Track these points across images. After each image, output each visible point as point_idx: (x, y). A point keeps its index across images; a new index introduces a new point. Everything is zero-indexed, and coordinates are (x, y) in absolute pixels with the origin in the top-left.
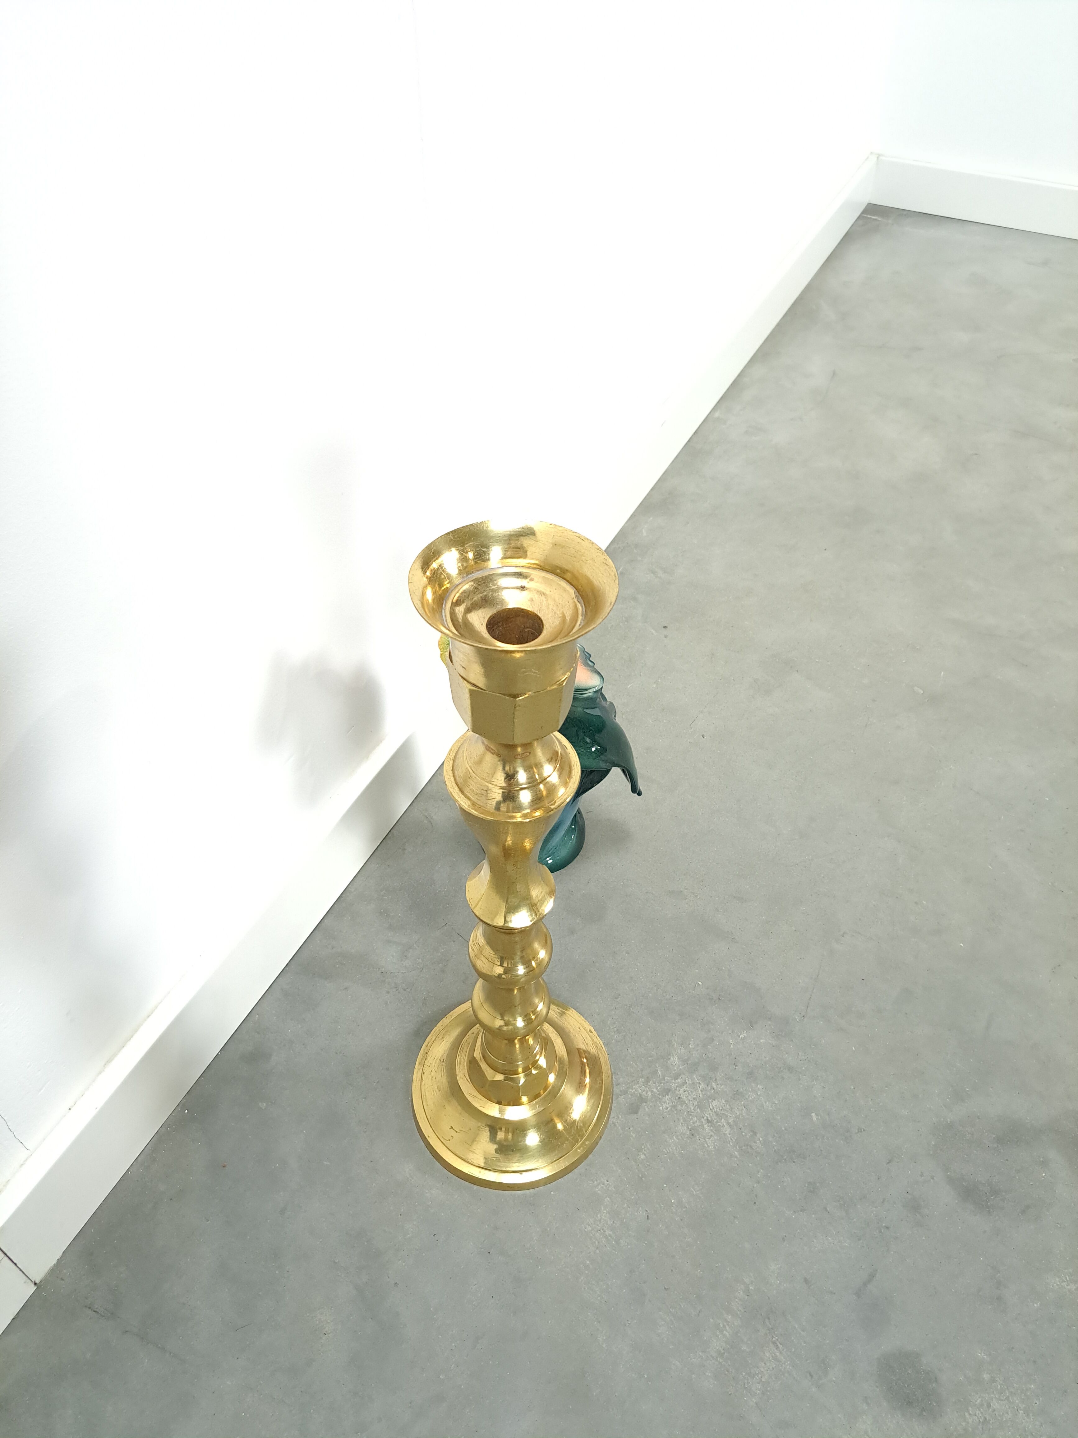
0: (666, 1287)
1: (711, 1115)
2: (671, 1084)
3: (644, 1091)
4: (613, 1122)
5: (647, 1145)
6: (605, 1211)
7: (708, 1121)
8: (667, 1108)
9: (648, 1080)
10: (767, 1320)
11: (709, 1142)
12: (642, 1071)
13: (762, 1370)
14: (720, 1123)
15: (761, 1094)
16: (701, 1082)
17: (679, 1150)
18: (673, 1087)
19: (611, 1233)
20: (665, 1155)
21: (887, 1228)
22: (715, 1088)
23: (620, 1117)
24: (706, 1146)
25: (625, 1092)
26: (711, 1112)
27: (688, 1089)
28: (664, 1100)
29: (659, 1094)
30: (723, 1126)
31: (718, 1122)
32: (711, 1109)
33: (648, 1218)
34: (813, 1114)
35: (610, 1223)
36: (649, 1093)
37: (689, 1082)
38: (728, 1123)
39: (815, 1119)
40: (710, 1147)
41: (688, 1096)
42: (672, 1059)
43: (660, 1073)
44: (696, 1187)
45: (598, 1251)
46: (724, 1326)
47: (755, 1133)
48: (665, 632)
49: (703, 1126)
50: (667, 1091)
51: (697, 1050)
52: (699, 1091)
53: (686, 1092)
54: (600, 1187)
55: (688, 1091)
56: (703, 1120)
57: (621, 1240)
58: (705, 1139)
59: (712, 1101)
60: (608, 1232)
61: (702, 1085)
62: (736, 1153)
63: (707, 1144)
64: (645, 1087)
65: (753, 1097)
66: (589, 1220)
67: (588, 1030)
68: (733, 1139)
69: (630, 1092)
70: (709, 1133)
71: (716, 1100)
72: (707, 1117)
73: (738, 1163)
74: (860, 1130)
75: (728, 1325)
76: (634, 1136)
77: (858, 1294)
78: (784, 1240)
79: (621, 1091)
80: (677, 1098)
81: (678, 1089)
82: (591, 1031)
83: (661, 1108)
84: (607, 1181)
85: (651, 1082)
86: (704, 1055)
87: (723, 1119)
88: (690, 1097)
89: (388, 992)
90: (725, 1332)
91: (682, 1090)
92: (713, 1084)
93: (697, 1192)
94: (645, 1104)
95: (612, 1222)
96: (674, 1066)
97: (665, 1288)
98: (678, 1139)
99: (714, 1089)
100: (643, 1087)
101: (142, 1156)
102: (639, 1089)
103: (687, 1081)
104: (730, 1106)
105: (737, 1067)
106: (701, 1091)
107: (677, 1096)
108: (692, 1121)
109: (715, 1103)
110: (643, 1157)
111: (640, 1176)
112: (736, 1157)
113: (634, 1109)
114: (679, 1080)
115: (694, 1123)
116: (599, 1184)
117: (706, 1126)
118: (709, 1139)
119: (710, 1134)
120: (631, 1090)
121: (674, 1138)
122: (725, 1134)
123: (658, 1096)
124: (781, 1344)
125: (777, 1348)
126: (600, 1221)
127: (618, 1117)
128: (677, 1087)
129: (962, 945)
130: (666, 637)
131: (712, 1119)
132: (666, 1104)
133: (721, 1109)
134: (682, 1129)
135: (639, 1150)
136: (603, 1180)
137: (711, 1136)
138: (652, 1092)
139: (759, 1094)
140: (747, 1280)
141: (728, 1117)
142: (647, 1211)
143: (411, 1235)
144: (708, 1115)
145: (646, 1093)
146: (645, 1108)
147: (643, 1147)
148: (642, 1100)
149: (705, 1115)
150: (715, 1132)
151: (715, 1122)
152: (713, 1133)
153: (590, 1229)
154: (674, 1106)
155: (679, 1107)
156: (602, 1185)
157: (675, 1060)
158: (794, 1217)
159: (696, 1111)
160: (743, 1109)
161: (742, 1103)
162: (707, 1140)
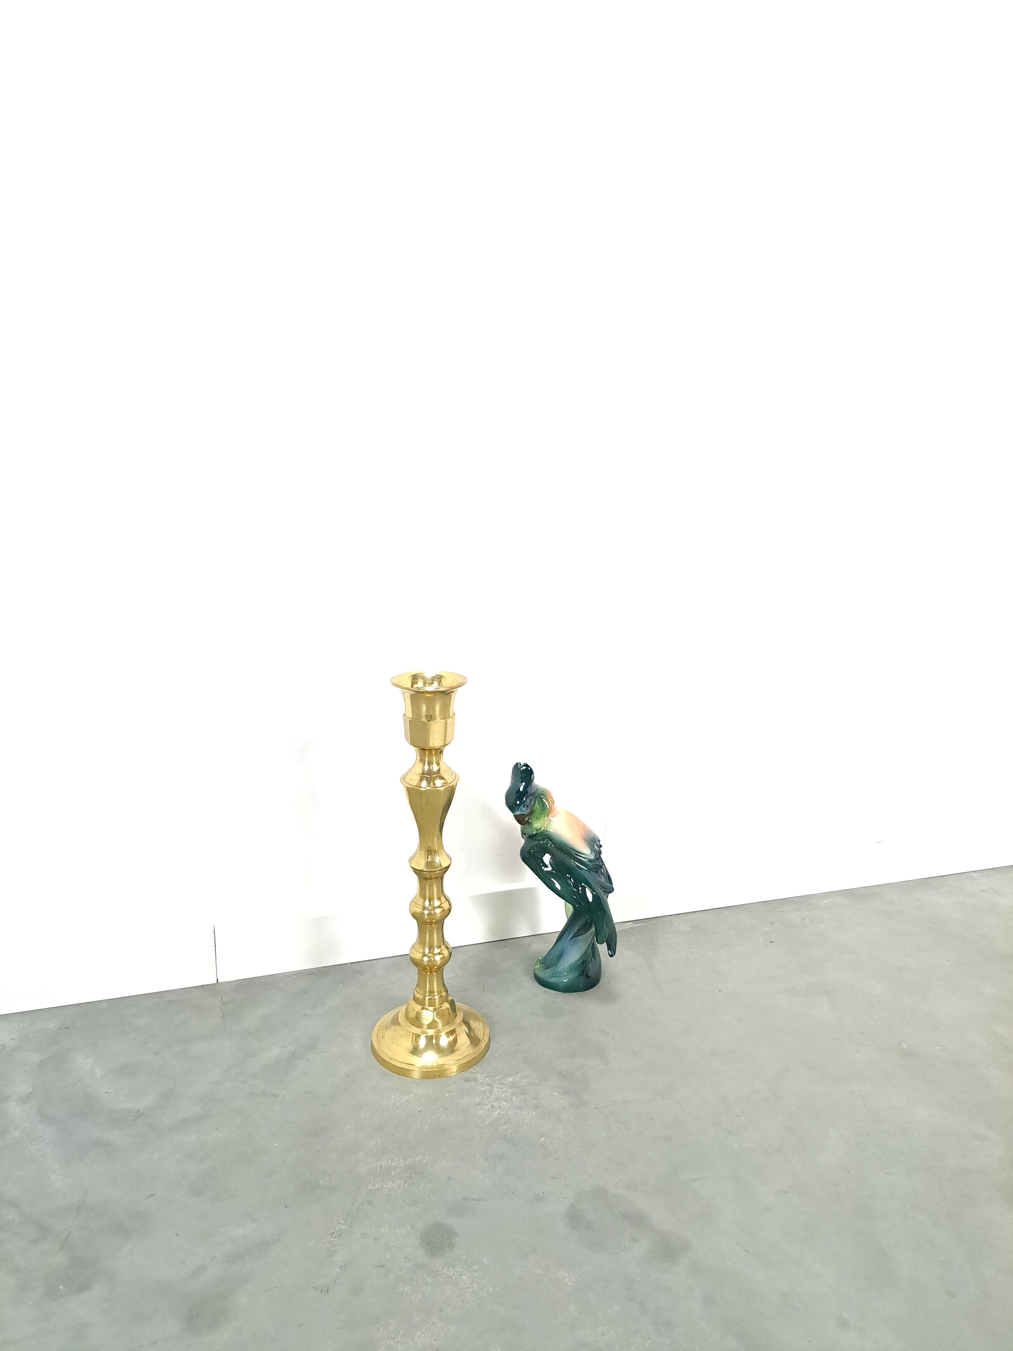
0: (393, 1134)
2: (496, 1085)
3: (481, 1078)
5: (454, 1093)
7: (492, 1105)
8: (481, 1090)
10: (414, 1174)
12: (490, 1073)
13: (389, 1184)
14: (496, 1110)
15: (530, 1115)
16: (509, 1093)
17: (465, 1104)
18: (494, 1086)
20: (457, 1101)
21: (514, 1194)
24: (478, 1111)
26: (498, 1104)
27: (500, 1091)
28: (484, 1087)
29: (485, 1084)
30: (496, 1112)
33: (419, 1112)
34: (543, 1138)
35: (403, 1102)
36: (481, 1081)
37: (505, 1089)
38: (499, 1112)
39: (542, 1140)
40: (479, 1113)
43: (497, 1078)
44: (453, 1119)
45: (386, 1105)
46: (396, 1161)
47: (506, 1124)
49: (487, 1105)
50: (490, 1085)
51: (525, 1083)
53: (498, 1091)
56: (490, 1104)
57: (399, 1109)
60: (398, 1104)
62: (487, 1123)
63: (480, 1111)
64: (483, 1078)
65: (525, 1114)
66: (397, 1095)
68: (493, 1118)
71: (507, 1103)
73: (483, 1126)
74: (556, 1159)
75: (398, 1162)
76: (454, 1087)
77: (464, 1199)
78: (462, 1160)
79: (471, 1071)
83: (479, 1088)
85: (488, 1078)
86: (526, 1087)
87: (499, 1110)
88: (496, 1094)
90: (393, 1163)
91: (497, 1089)
92: (514, 1097)
93: (451, 1120)
94: (474, 1082)
96: (507, 1080)
98: (470, 1101)
99: (512, 1099)
101: (287, 973)
102: (479, 1076)
104: (510, 1108)
105: (534, 1100)
106: (505, 1096)
107: (492, 1089)
108: (485, 1100)
109: (505, 1103)
110: (447, 1095)
111: (437, 1099)
112: (485, 1124)
113: (467, 1080)
114: (501, 1086)
115: (485, 1102)
120: (475, 1074)
122: (492, 1114)
124: (408, 1184)
125: (404, 1184)
126: (400, 1098)
128: (497, 1087)
129: (736, 1145)
131: (495, 1106)
133: (504, 1106)
134: (477, 1100)
135: (449, 1092)
136: (420, 1089)
137: (485, 1110)
138: (483, 1081)
140: (426, 1158)
141: (503, 1111)
142: (422, 1110)
143: (332, 1051)
144: (495, 1104)
146: (472, 1083)
147: (452, 1093)
148: (475, 1080)
150: (489, 1110)
151: (495, 1108)
152: (487, 1110)
153: (393, 1098)
154: (485, 1091)
155: (487, 1093)
156: (418, 1090)
157: (510, 1079)
158: (478, 1158)
159: (492, 1099)
160: (513, 1113)
161: (517, 1112)
162: (482, 1110)
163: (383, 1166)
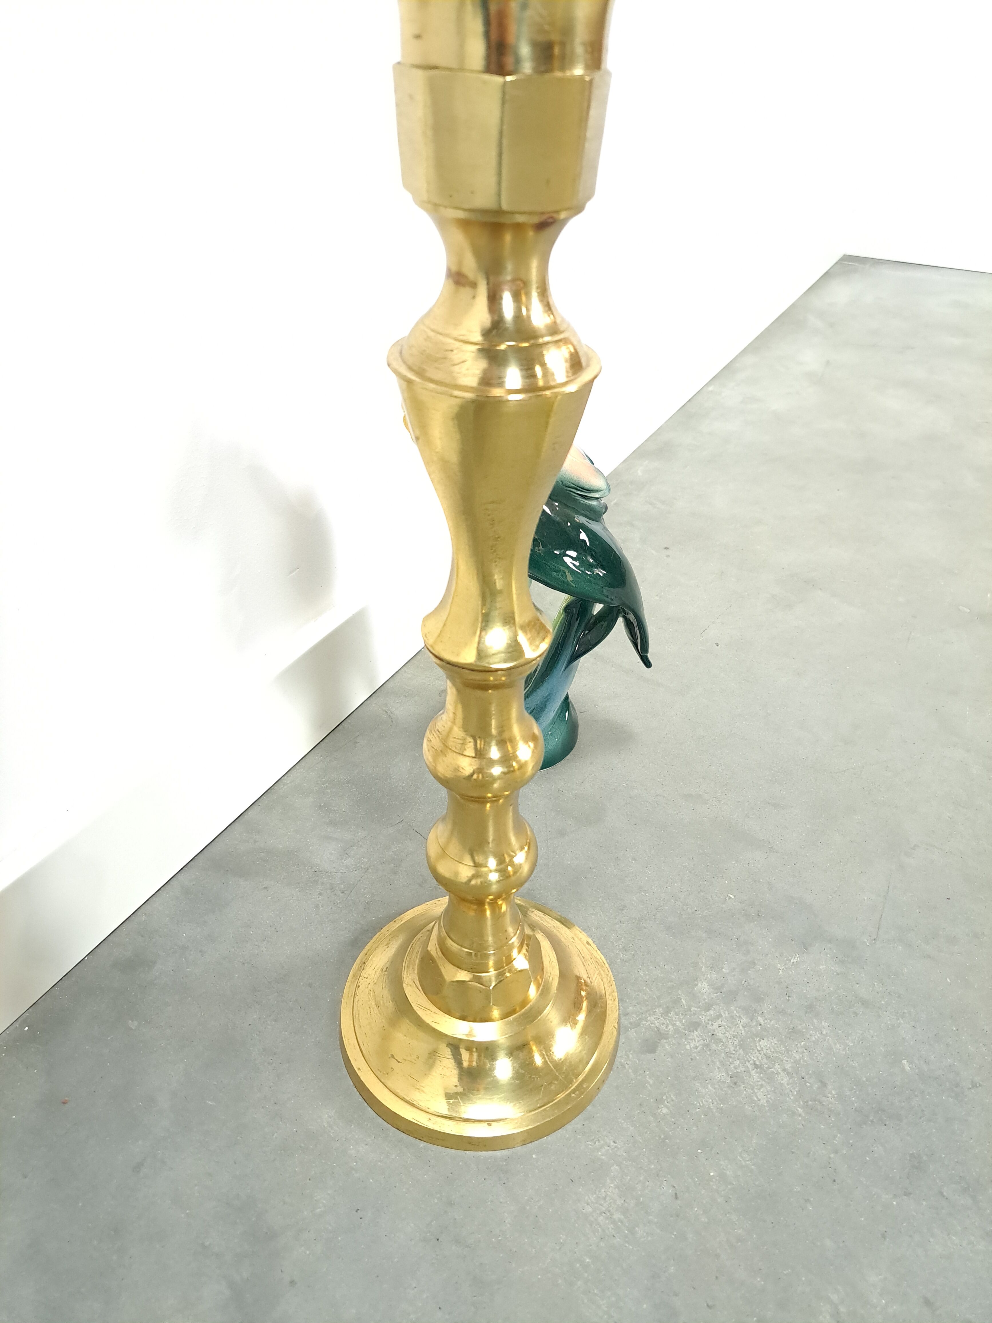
0: (710, 1304)
1: (760, 1058)
2: (700, 1017)
3: (663, 1024)
4: (621, 1062)
5: (670, 1095)
6: (612, 1185)
7: (756, 1066)
8: (697, 1047)
9: (667, 1011)
11: (760, 1094)
12: (659, 998)
14: (773, 1069)
15: (827, 1033)
16: (742, 1016)
17: (718, 1104)
18: (703, 1021)
19: (622, 1217)
20: (698, 1110)
22: (762, 1024)
23: (631, 1056)
24: (756, 1099)
25: (637, 1025)
26: (759, 1055)
27: (725, 1024)
28: (691, 1037)
29: (685, 1029)
30: (778, 1073)
31: (769, 1068)
32: (758, 1050)
33: (676, 1198)
34: (904, 1062)
35: (620, 1202)
36: (670, 1027)
37: (725, 1014)
38: (784, 1070)
39: (907, 1068)
40: (762, 1101)
41: (725, 1033)
42: (699, 984)
43: (684, 1002)
44: (745, 1155)
45: (602, 1244)
47: (824, 1085)
48: (667, 552)
49: (749, 1072)
50: (695, 1025)
51: (734, 975)
52: (740, 1027)
54: (603, 1150)
55: (724, 1027)
56: (748, 1064)
57: (637, 1229)
58: (752, 1089)
59: (760, 1041)
60: (617, 1216)
61: (745, 1020)
62: (799, 1109)
63: (757, 1097)
64: (665, 1019)
65: (816, 1037)
66: (589, 1197)
67: (585, 942)
68: (793, 1091)
70: (758, 1082)
71: (765, 1039)
72: (754, 1061)
73: (803, 1123)
74: (974, 1085)
76: (651, 1082)
78: (884, 1236)
79: (631, 1023)
80: (710, 1034)
81: (710, 1023)
82: (588, 943)
83: (688, 1047)
84: (614, 1142)
85: (672, 1013)
86: (743, 982)
87: (777, 1064)
88: (727, 1034)
89: (320, 894)
91: (716, 1025)
92: (759, 1018)
93: (747, 1162)
94: (665, 1041)
95: (622, 1202)
96: (703, 994)
97: (708, 1305)
98: (715, 1088)
99: (760, 1025)
100: (662, 1018)
102: (655, 1020)
103: (722, 1013)
104: (785, 1047)
105: (790, 999)
106: (743, 1027)
107: (709, 1032)
108: (732, 1066)
109: (763, 1043)
110: (665, 1111)
111: (662, 1136)
112: (800, 1115)
113: (650, 1047)
114: (712, 1012)
115: (735, 1068)
116: (602, 1146)
117: (753, 1072)
118: (759, 1089)
119: (760, 1083)
120: (644, 1023)
121: (709, 1086)
122: (781, 1084)
123: (684, 1031)
126: (605, 1199)
127: (628, 1057)
128: (709, 1020)
130: (668, 556)
131: (761, 1064)
132: (695, 1040)
133: (772, 1050)
134: (719, 1075)
135: (659, 1101)
136: (608, 1141)
137: (762, 1086)
138: (674, 1025)
139: (824, 1033)
140: (834, 1297)
141: (784, 1062)
142: (674, 1187)
143: (323, 1209)
144: (754, 1057)
145: (667, 1027)
146: (666, 1046)
147: (664, 1098)
148: (661, 1035)
149: (751, 1058)
150: (767, 1080)
151: (766, 1067)
152: (764, 1082)
153: (590, 1210)
154: (707, 1046)
155: (714, 1047)
156: (607, 1148)
157: (703, 987)
158: (895, 1203)
159: (738, 1053)
160: (803, 1052)
161: (802, 1043)
162: (756, 1091)
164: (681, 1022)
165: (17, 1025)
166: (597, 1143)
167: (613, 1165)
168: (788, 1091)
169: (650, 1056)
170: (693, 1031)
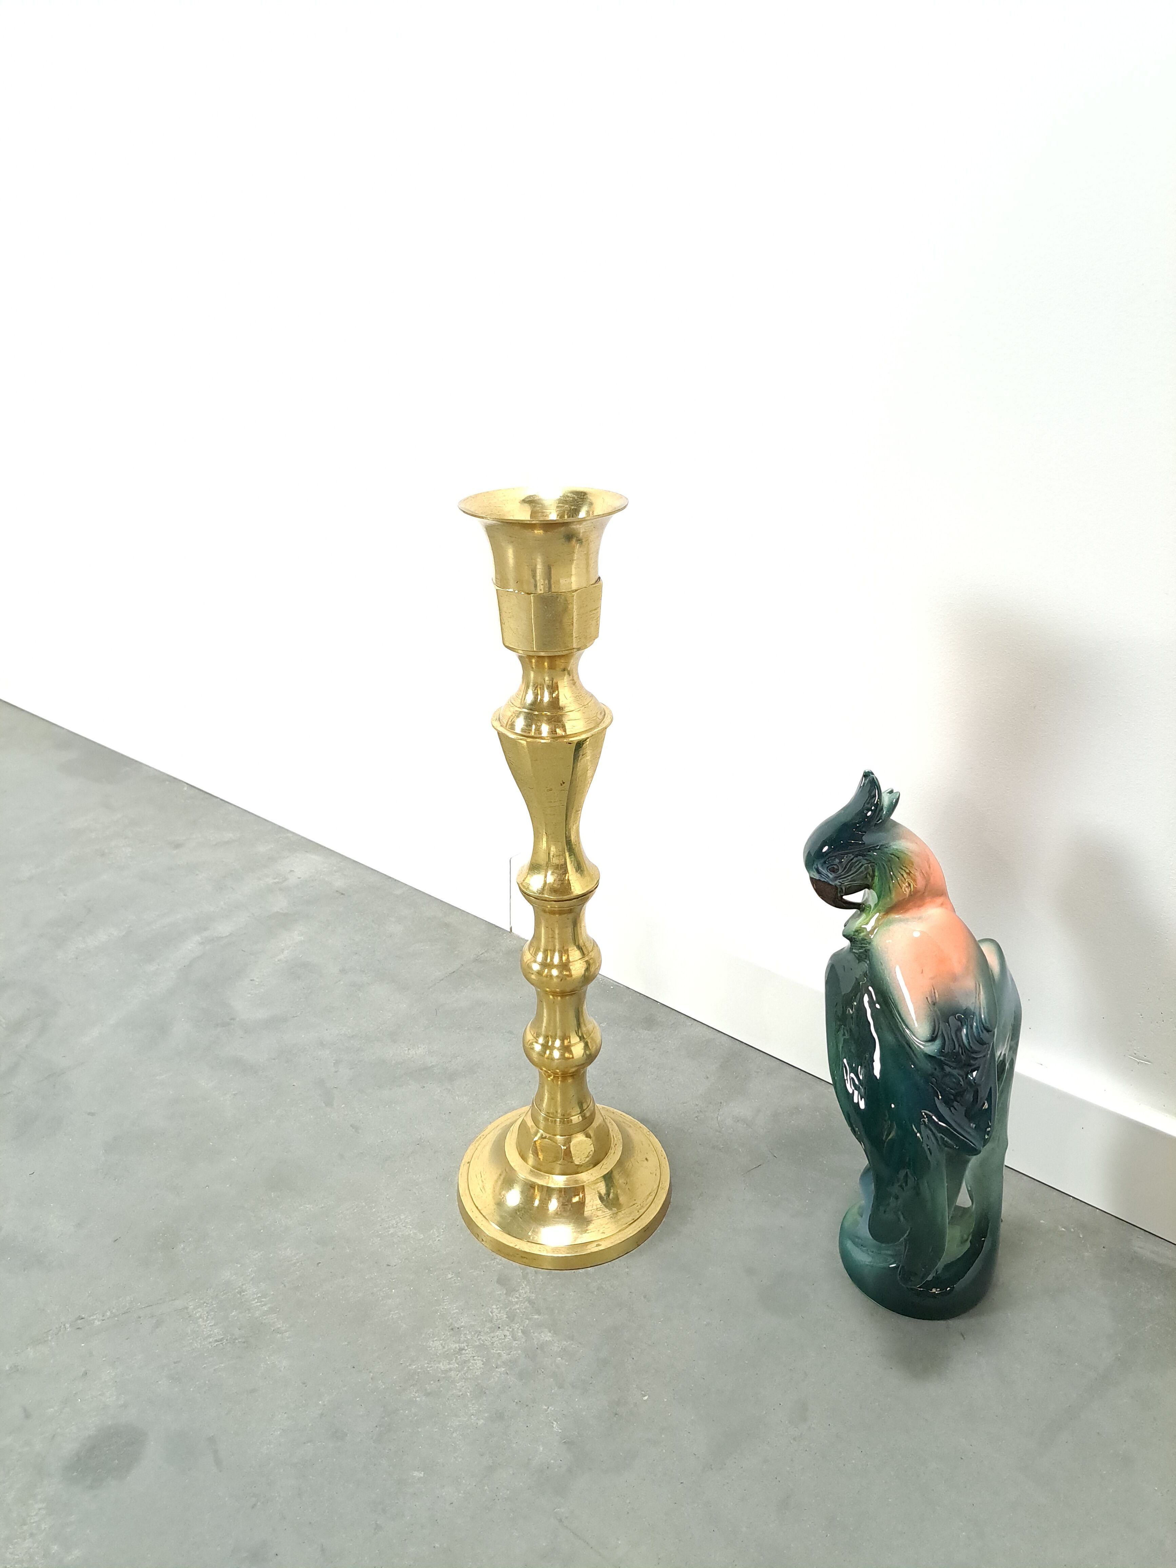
0: (320, 1264)
1: (467, 1355)
2: (518, 1324)
3: (520, 1296)
5: (459, 1283)
6: (412, 1232)
7: (461, 1349)
8: (492, 1313)
9: (531, 1302)
10: (243, 1340)
11: (437, 1343)
12: (545, 1299)
13: (208, 1322)
14: (454, 1361)
15: (472, 1419)
16: (510, 1356)
17: (441, 1311)
18: (514, 1325)
19: (390, 1233)
21: (254, 1506)
23: (500, 1266)
24: (435, 1339)
25: (525, 1277)
26: (470, 1355)
27: (506, 1340)
28: (502, 1312)
29: (511, 1309)
30: (449, 1364)
32: (474, 1357)
33: (388, 1265)
34: (422, 1475)
35: (400, 1234)
36: (516, 1300)
37: (515, 1344)
38: (451, 1370)
39: (416, 1474)
40: (432, 1342)
41: (498, 1337)
42: (549, 1334)
43: (536, 1317)
44: (397, 1316)
45: (379, 1219)
46: (261, 1302)
47: (428, 1395)
49: (459, 1342)
50: (512, 1317)
51: (551, 1365)
52: (500, 1351)
53: (503, 1337)
54: (436, 1233)
55: (504, 1339)
56: (465, 1344)
57: (379, 1239)
59: (482, 1361)
60: (392, 1231)
61: (505, 1357)
62: (414, 1367)
63: (436, 1340)
64: (524, 1298)
65: (471, 1408)
66: (410, 1218)
68: (431, 1368)
69: (524, 1282)
70: (448, 1346)
71: (482, 1366)
72: (466, 1350)
73: (403, 1365)
74: (378, 1528)
75: (260, 1305)
76: (474, 1274)
77: (210, 1440)
79: (527, 1273)
80: (500, 1326)
81: (511, 1330)
83: (494, 1307)
84: (439, 1240)
85: (528, 1305)
86: (543, 1370)
87: (457, 1366)
88: (496, 1339)
89: (696, 1105)
90: (256, 1301)
91: (507, 1333)
92: (503, 1369)
94: (505, 1292)
96: (540, 1333)
98: (454, 1313)
100: (525, 1296)
102: (524, 1290)
103: (516, 1342)
105: (515, 1403)
106: (499, 1353)
107: (502, 1326)
108: (468, 1332)
109: (479, 1364)
111: (431, 1269)
112: (410, 1365)
113: (502, 1281)
114: (520, 1334)
115: (465, 1334)
117: (457, 1345)
118: (442, 1345)
119: (446, 1347)
121: (457, 1311)
122: (439, 1362)
123: (509, 1308)
124: (218, 1345)
125: (216, 1341)
126: (405, 1227)
128: (513, 1329)
131: (461, 1354)
132: (498, 1313)
134: (464, 1321)
135: (458, 1274)
136: (441, 1237)
137: (444, 1347)
138: (517, 1303)
139: (472, 1416)
140: (287, 1334)
141: (458, 1373)
142: (395, 1266)
144: (469, 1352)
145: (516, 1297)
146: (500, 1291)
147: (459, 1279)
148: (510, 1291)
149: (469, 1348)
150: (447, 1353)
151: (457, 1357)
152: (446, 1350)
153: (402, 1217)
154: (491, 1321)
155: (488, 1325)
156: (437, 1235)
157: (547, 1337)
158: (320, 1402)
159: (477, 1341)
160: (460, 1391)
161: (469, 1394)
162: (441, 1342)
163: (243, 1294)
164: (518, 1309)
165: (616, 984)
166: (442, 1230)
167: (424, 1236)
168: (433, 1365)
169: (495, 1278)
170: (507, 1315)
